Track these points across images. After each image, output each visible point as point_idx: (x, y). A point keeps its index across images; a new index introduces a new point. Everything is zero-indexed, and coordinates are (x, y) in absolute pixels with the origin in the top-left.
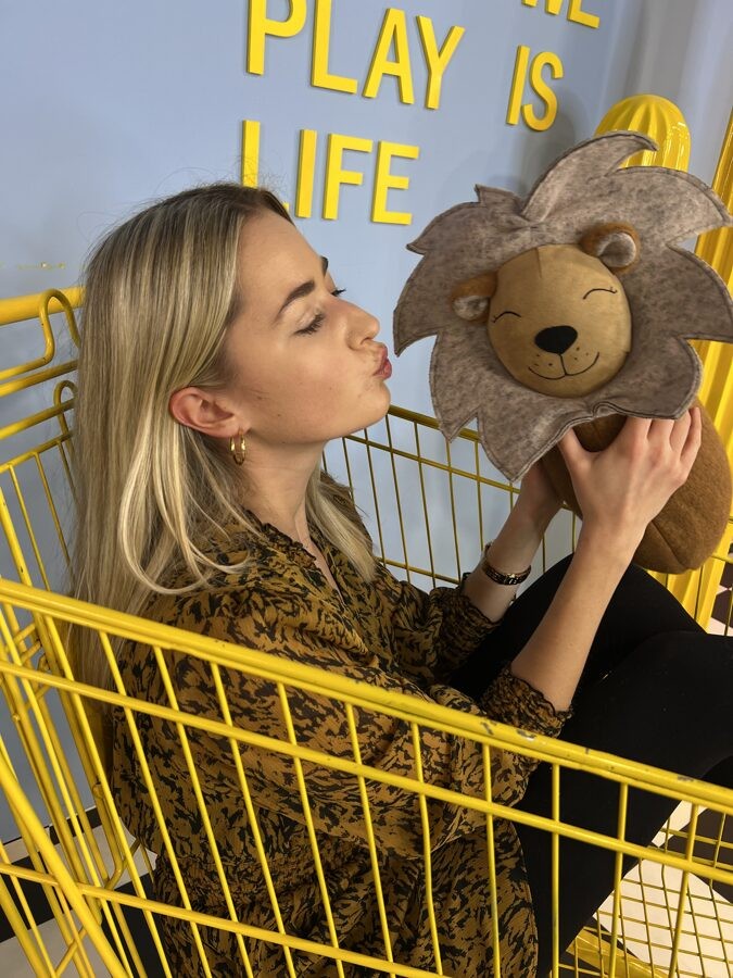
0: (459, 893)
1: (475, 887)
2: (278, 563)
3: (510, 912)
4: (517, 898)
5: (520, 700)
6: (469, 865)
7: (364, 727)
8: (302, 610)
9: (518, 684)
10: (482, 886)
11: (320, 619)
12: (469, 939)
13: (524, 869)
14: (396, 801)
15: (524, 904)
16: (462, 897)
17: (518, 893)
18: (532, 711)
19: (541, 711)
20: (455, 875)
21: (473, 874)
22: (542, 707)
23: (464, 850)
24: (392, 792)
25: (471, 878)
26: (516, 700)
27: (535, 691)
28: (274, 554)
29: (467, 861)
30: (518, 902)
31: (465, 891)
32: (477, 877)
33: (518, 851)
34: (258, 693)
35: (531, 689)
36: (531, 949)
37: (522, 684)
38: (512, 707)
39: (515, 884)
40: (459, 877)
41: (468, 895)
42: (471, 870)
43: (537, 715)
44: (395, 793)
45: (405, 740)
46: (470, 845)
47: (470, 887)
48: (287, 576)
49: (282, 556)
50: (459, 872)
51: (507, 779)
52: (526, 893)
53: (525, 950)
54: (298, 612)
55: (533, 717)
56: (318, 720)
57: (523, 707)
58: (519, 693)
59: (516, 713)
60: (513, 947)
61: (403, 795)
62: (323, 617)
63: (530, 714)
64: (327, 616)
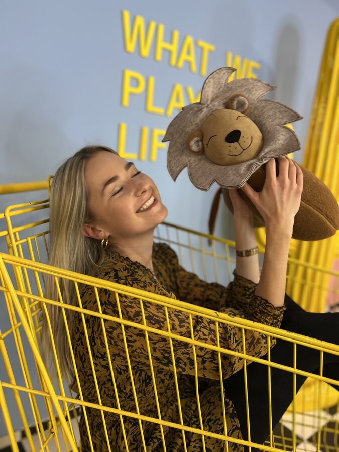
0: (208, 425)
1: (215, 422)
2: (139, 275)
3: (231, 432)
4: (233, 426)
5: (259, 305)
6: (212, 412)
7: (182, 324)
8: (147, 286)
9: (257, 299)
10: (218, 421)
11: (155, 289)
12: (213, 444)
13: (235, 412)
14: (205, 354)
15: (237, 428)
16: (210, 426)
17: (234, 423)
18: (265, 309)
19: (269, 309)
20: (206, 417)
21: (214, 416)
22: (269, 306)
23: (210, 406)
24: (201, 351)
25: (213, 418)
26: (257, 305)
27: (264, 300)
28: (137, 272)
29: (212, 410)
30: (234, 428)
31: (210, 424)
32: (216, 417)
33: (232, 405)
34: (134, 316)
35: (262, 299)
36: (241, 449)
37: (258, 298)
38: (256, 309)
39: (232, 420)
40: (208, 418)
41: (212, 425)
42: (213, 414)
43: (267, 310)
44: (203, 351)
45: (201, 327)
46: (212, 404)
47: (213, 422)
48: (143, 280)
49: (140, 273)
50: (208, 415)
51: (260, 343)
52: (237, 423)
53: (238, 449)
54: (146, 286)
55: (266, 311)
56: (162, 324)
57: (261, 308)
58: (258, 302)
59: (258, 311)
60: (233, 448)
61: (208, 352)
62: (157, 288)
63: (264, 310)
64: (158, 288)
